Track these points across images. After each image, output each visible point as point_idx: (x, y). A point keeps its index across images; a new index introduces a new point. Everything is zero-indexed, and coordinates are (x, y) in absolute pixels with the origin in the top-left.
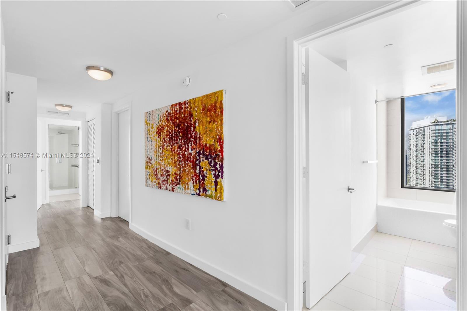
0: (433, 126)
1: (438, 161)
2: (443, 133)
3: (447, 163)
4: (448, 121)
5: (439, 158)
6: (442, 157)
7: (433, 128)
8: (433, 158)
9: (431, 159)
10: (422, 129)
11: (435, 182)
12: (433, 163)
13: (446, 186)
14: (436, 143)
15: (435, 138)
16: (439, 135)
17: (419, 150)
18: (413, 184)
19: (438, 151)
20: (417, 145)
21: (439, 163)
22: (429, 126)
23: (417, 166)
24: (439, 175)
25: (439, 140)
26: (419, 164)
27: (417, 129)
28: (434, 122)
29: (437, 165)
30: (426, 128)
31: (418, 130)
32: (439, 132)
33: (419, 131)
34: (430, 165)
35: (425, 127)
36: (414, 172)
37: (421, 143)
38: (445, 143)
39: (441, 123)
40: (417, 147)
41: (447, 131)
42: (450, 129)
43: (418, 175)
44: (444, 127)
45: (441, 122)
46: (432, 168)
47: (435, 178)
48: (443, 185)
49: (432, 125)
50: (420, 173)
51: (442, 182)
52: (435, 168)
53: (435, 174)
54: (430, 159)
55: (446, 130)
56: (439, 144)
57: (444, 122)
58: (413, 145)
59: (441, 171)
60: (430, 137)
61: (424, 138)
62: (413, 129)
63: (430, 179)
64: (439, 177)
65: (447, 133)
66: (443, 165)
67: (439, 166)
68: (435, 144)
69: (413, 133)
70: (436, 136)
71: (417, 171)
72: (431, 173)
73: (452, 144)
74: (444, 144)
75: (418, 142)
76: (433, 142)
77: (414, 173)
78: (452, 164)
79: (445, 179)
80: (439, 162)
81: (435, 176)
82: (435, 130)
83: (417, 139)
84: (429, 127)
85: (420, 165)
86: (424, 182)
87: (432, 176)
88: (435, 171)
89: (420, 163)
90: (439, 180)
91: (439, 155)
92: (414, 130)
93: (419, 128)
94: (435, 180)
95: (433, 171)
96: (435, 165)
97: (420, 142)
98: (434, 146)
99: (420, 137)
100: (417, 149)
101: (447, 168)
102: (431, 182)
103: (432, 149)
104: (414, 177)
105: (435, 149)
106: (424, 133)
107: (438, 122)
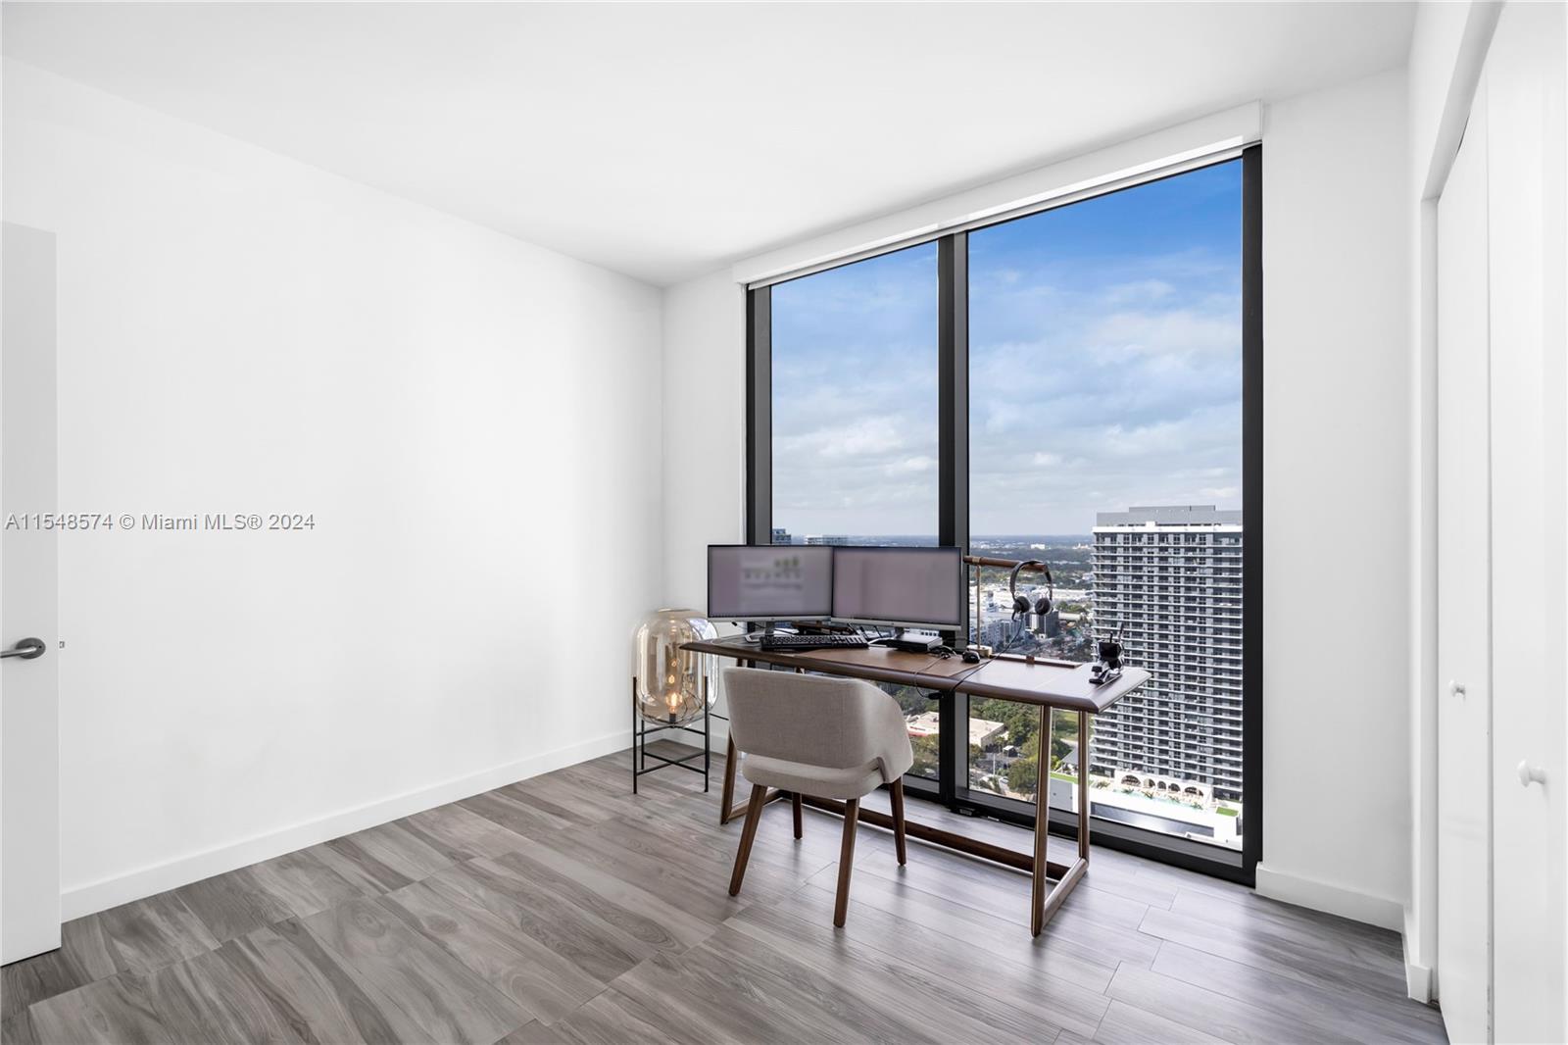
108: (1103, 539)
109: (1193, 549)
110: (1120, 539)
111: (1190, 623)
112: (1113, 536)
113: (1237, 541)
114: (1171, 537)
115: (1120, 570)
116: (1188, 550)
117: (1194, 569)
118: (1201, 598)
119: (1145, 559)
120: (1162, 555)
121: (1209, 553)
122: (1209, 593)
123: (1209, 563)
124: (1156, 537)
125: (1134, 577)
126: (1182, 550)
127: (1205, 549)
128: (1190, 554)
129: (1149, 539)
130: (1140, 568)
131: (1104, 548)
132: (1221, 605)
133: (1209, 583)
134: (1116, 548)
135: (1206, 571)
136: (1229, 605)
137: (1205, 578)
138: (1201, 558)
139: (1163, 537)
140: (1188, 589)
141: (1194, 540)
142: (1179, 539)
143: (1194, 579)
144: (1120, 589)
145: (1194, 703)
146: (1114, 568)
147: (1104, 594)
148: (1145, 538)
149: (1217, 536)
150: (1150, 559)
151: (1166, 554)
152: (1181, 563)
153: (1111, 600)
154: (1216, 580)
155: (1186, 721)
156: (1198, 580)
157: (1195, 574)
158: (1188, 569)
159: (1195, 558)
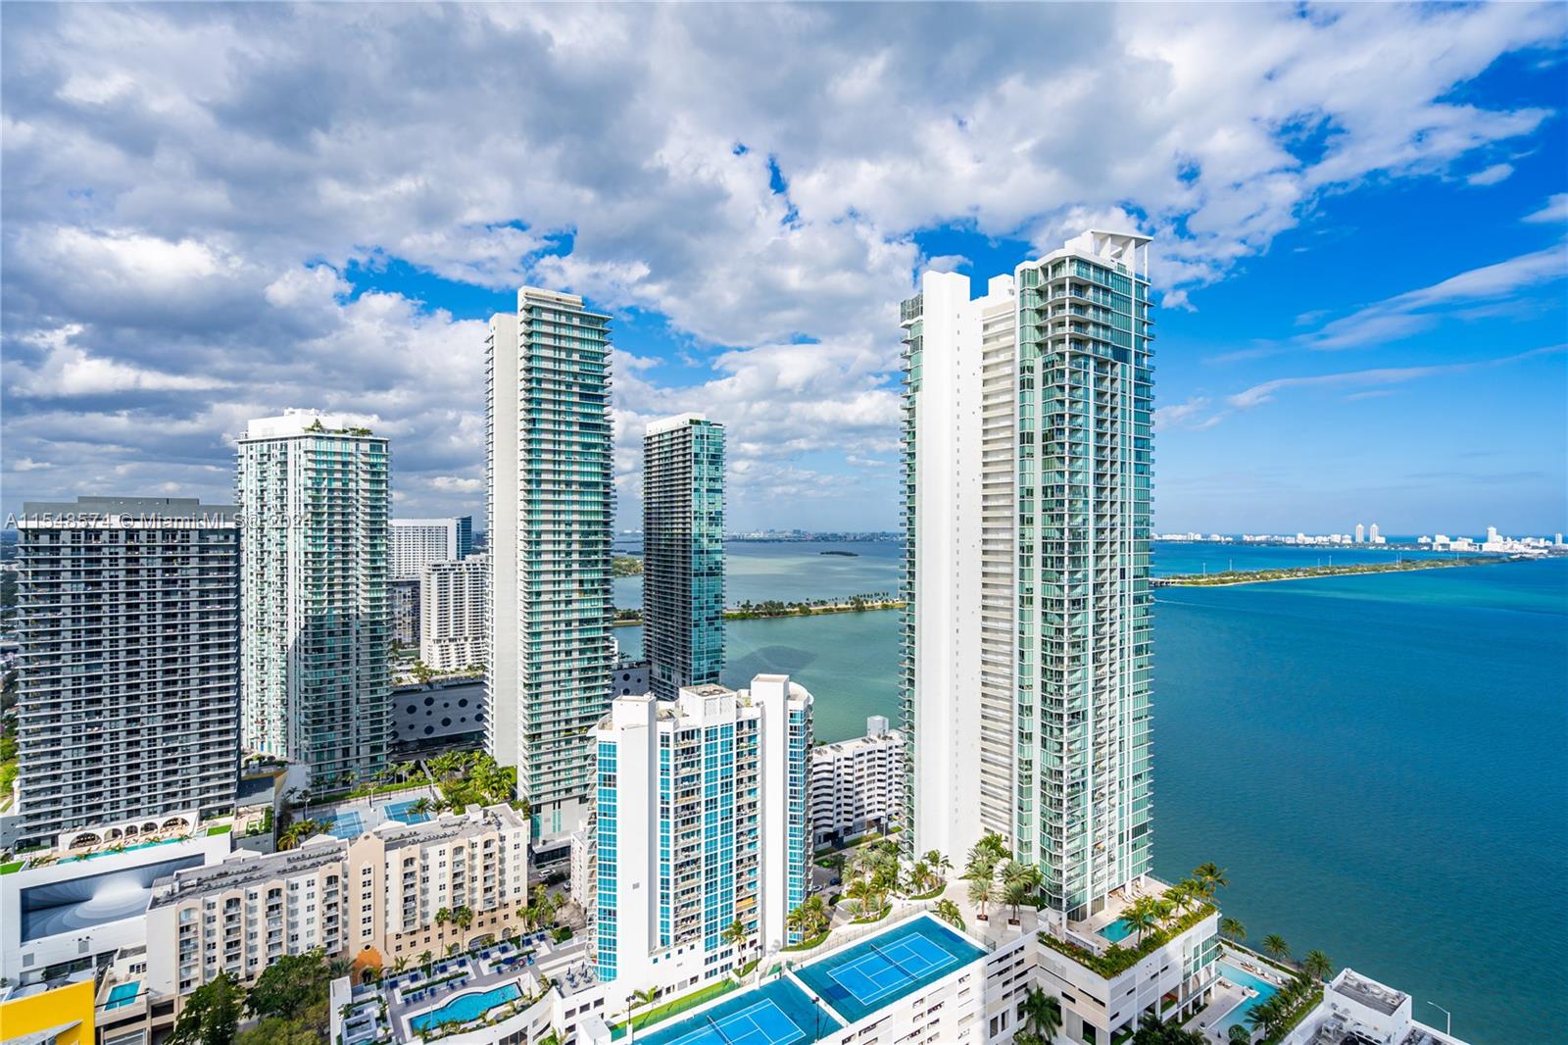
0: (309, 440)
1: (322, 542)
2: (335, 462)
3: (344, 546)
4: (345, 432)
5: (325, 533)
6: (331, 530)
7: (310, 444)
8: (310, 533)
9: (306, 537)
10: (279, 443)
11: (314, 602)
12: (310, 549)
13: (341, 612)
14: (318, 490)
15: (314, 475)
16: (325, 466)
17: (269, 509)
18: (250, 615)
19: (323, 513)
20: (262, 491)
21: (326, 549)
22: (300, 438)
23: (262, 560)
24: (325, 580)
25: (326, 482)
26: (269, 552)
27: (262, 441)
28: (313, 430)
29: (320, 554)
30: (290, 443)
31: (266, 444)
32: (324, 458)
33: (269, 450)
34: (303, 555)
35: (286, 439)
36: (254, 578)
37: (275, 487)
38: (338, 490)
39: (330, 435)
40: (262, 499)
41: (345, 459)
42: (350, 454)
43: (266, 585)
44: (337, 446)
45: (329, 432)
46: (306, 562)
47: (315, 590)
48: (335, 608)
49: (307, 437)
50: (273, 579)
51: (331, 602)
52: (314, 562)
53: (314, 579)
54: (302, 536)
55: (341, 454)
56: (325, 493)
57: (337, 432)
58: (251, 491)
59: (330, 571)
60: (303, 472)
61: (285, 472)
62: (252, 442)
63: (302, 594)
64: (325, 589)
65: (345, 464)
66: (335, 553)
67: (326, 556)
68: (314, 493)
69: (250, 453)
70: (317, 471)
71: (262, 575)
72: (303, 578)
73: (354, 495)
74: (336, 494)
75: (265, 484)
76: (310, 486)
77: (252, 581)
78: (354, 549)
79: (338, 592)
80: (324, 545)
81: (314, 586)
82: (314, 452)
83: (262, 472)
84: (297, 441)
85: (272, 556)
86: (282, 607)
87: (306, 585)
88: (314, 570)
89: (273, 548)
90: (325, 596)
91: (325, 525)
92: (254, 445)
93: (269, 440)
94: (314, 598)
95: (310, 572)
96: (313, 554)
97: (272, 486)
98: (314, 498)
99: (274, 470)
100: (262, 506)
101: (343, 562)
102: (303, 602)
103: (306, 505)
104: (254, 593)
105: (314, 506)
106: (283, 458)
107: (323, 430)
108: (37, 537)
109: (174, 548)
110: (66, 537)
111: (170, 632)
112: (54, 534)
113: (227, 538)
114: (143, 536)
115: (66, 577)
116: (166, 548)
117: (175, 570)
118: (183, 603)
119: (106, 562)
120: (130, 555)
121: (194, 551)
122: (194, 596)
123: (194, 563)
124: (122, 535)
125: (87, 584)
126: (159, 550)
127: (188, 548)
128: (170, 554)
129: (111, 536)
130: (99, 572)
131: (37, 549)
132: (209, 608)
133: (194, 585)
134: (58, 548)
135: (189, 572)
136: (218, 607)
137: (188, 580)
138: (183, 558)
139: (131, 534)
140: (167, 593)
141: (174, 537)
142: (154, 536)
143: (175, 582)
144: (66, 600)
145: (175, 722)
146: (55, 574)
147: (38, 610)
148: (105, 536)
149: (202, 533)
150: (114, 560)
151: (136, 554)
152: (158, 564)
153: (50, 616)
154: (201, 581)
155: (164, 746)
156: (180, 582)
157: (175, 576)
158: (166, 570)
159: (176, 558)
